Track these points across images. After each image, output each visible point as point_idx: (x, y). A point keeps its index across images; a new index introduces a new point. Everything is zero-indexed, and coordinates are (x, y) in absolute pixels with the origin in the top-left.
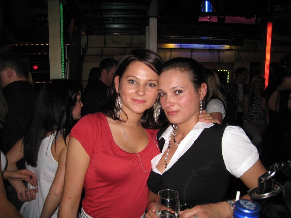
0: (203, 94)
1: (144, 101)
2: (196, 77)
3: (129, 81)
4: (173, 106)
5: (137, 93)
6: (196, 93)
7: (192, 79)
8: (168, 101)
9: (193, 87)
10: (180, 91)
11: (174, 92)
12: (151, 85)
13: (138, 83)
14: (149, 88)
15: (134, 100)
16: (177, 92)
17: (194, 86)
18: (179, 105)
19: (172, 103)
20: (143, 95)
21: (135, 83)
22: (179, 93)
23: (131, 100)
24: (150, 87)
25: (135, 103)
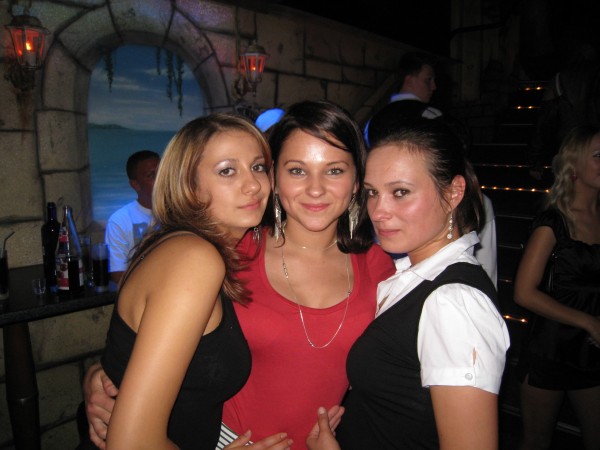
0: (456, 198)
1: (325, 206)
2: (443, 164)
3: (291, 171)
4: (389, 219)
5: (308, 191)
6: (438, 197)
7: (433, 168)
8: (379, 208)
9: (432, 185)
10: (405, 192)
11: (392, 190)
12: (334, 171)
13: (308, 173)
14: (332, 178)
15: (307, 206)
16: (399, 193)
17: (435, 183)
18: (401, 218)
19: (386, 213)
20: (321, 195)
21: (303, 173)
22: (403, 194)
23: (300, 206)
24: (333, 176)
25: (309, 211)
